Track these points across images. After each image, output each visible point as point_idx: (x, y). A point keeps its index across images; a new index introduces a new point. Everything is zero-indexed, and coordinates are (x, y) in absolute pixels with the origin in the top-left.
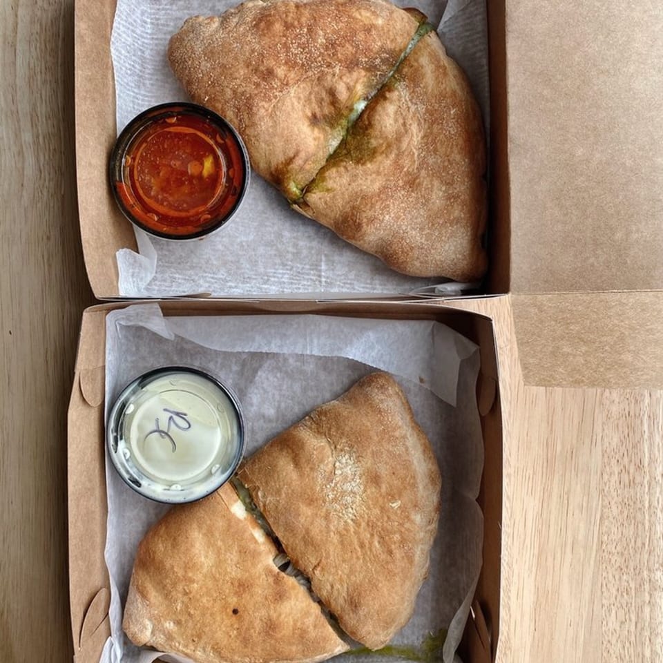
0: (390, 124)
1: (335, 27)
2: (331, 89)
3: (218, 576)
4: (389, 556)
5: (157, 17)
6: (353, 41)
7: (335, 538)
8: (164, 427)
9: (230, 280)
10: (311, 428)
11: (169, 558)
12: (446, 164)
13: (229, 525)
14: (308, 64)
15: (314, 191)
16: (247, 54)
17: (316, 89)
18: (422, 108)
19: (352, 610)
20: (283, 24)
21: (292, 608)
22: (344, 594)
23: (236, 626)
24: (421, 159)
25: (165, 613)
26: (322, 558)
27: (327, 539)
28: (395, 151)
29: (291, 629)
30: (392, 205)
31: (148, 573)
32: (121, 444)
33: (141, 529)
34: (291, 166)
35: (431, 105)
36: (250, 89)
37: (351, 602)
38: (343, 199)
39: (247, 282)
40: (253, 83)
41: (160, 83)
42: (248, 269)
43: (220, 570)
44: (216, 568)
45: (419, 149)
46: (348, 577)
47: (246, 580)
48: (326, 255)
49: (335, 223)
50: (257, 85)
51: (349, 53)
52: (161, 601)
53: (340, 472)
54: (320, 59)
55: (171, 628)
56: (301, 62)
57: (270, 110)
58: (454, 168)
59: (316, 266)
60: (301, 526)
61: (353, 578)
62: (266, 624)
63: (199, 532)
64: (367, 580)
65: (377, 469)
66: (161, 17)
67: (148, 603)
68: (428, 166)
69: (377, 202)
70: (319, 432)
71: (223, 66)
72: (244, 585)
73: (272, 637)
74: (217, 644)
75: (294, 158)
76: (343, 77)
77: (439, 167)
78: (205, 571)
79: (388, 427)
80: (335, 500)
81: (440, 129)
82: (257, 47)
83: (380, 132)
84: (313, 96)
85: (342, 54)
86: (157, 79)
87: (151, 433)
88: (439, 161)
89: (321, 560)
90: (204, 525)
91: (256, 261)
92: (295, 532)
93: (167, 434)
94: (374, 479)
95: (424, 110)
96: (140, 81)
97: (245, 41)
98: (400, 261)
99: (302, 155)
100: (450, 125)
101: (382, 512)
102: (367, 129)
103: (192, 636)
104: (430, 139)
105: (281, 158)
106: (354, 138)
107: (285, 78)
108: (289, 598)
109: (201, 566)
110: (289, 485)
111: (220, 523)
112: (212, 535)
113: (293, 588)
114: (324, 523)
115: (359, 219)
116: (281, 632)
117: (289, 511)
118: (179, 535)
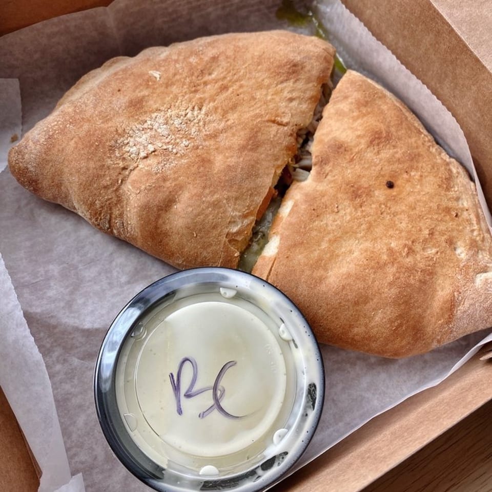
3: (364, 226)
4: (220, 59)
7: (233, 117)
8: (207, 400)
10: (121, 215)
11: (383, 296)
13: (295, 245)
19: (302, 68)
21: (345, 130)
22: (290, 83)
23: (405, 176)
25: (452, 265)
26: (264, 121)
27: (239, 124)
29: (365, 119)
31: (421, 317)
32: (271, 451)
33: (383, 376)
37: (294, 73)
43: (355, 227)
44: (356, 233)
46: (268, 87)
47: (347, 193)
52: (442, 278)
53: (150, 145)
55: (463, 249)
60: (241, 159)
61: (267, 82)
62: (378, 145)
63: (326, 277)
64: (259, 67)
65: (123, 108)
67: (456, 293)
70: (119, 201)
72: (353, 191)
73: (388, 133)
74: (440, 186)
78: (368, 244)
79: (65, 120)
80: (187, 137)
87: (227, 414)
89: (268, 121)
90: (314, 275)
92: (253, 163)
93: (215, 388)
94: (137, 106)
101: (173, 84)
103: (452, 220)
108: (335, 139)
109: (366, 251)
110: (200, 196)
111: (300, 257)
112: (320, 259)
113: (321, 141)
114: (222, 136)
116: (376, 126)
117: (231, 180)
118: (348, 301)
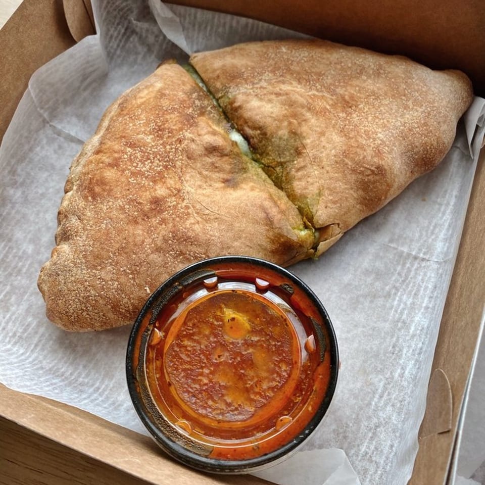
0: (272, 108)
1: (142, 122)
2: (206, 149)
5: (10, 334)
6: (166, 110)
9: (391, 373)
12: (339, 67)
14: (167, 161)
15: (314, 211)
16: (122, 216)
17: (199, 165)
18: (268, 76)
20: (110, 168)
24: (323, 89)
28: (304, 111)
30: (366, 128)
34: (275, 222)
35: (269, 67)
36: (164, 231)
38: (337, 180)
39: (400, 350)
40: (158, 225)
41: (91, 365)
42: (381, 344)
45: (311, 88)
48: (391, 241)
49: (361, 203)
50: (164, 221)
51: (177, 119)
54: (168, 147)
56: (161, 167)
57: (200, 219)
58: (347, 61)
59: (402, 258)
66: (15, 329)
68: (334, 85)
69: (357, 141)
71: (122, 250)
75: (267, 214)
76: (200, 133)
77: (340, 74)
81: (297, 63)
82: (120, 202)
83: (275, 120)
84: (205, 173)
85: (174, 125)
86: (85, 367)
88: (333, 73)
91: (374, 329)
95: (270, 74)
96: (74, 387)
97: (105, 214)
98: (435, 143)
99: (268, 204)
100: (297, 55)
102: (265, 134)
104: (304, 76)
105: (262, 229)
106: (268, 154)
107: (170, 190)
115: (372, 165)
